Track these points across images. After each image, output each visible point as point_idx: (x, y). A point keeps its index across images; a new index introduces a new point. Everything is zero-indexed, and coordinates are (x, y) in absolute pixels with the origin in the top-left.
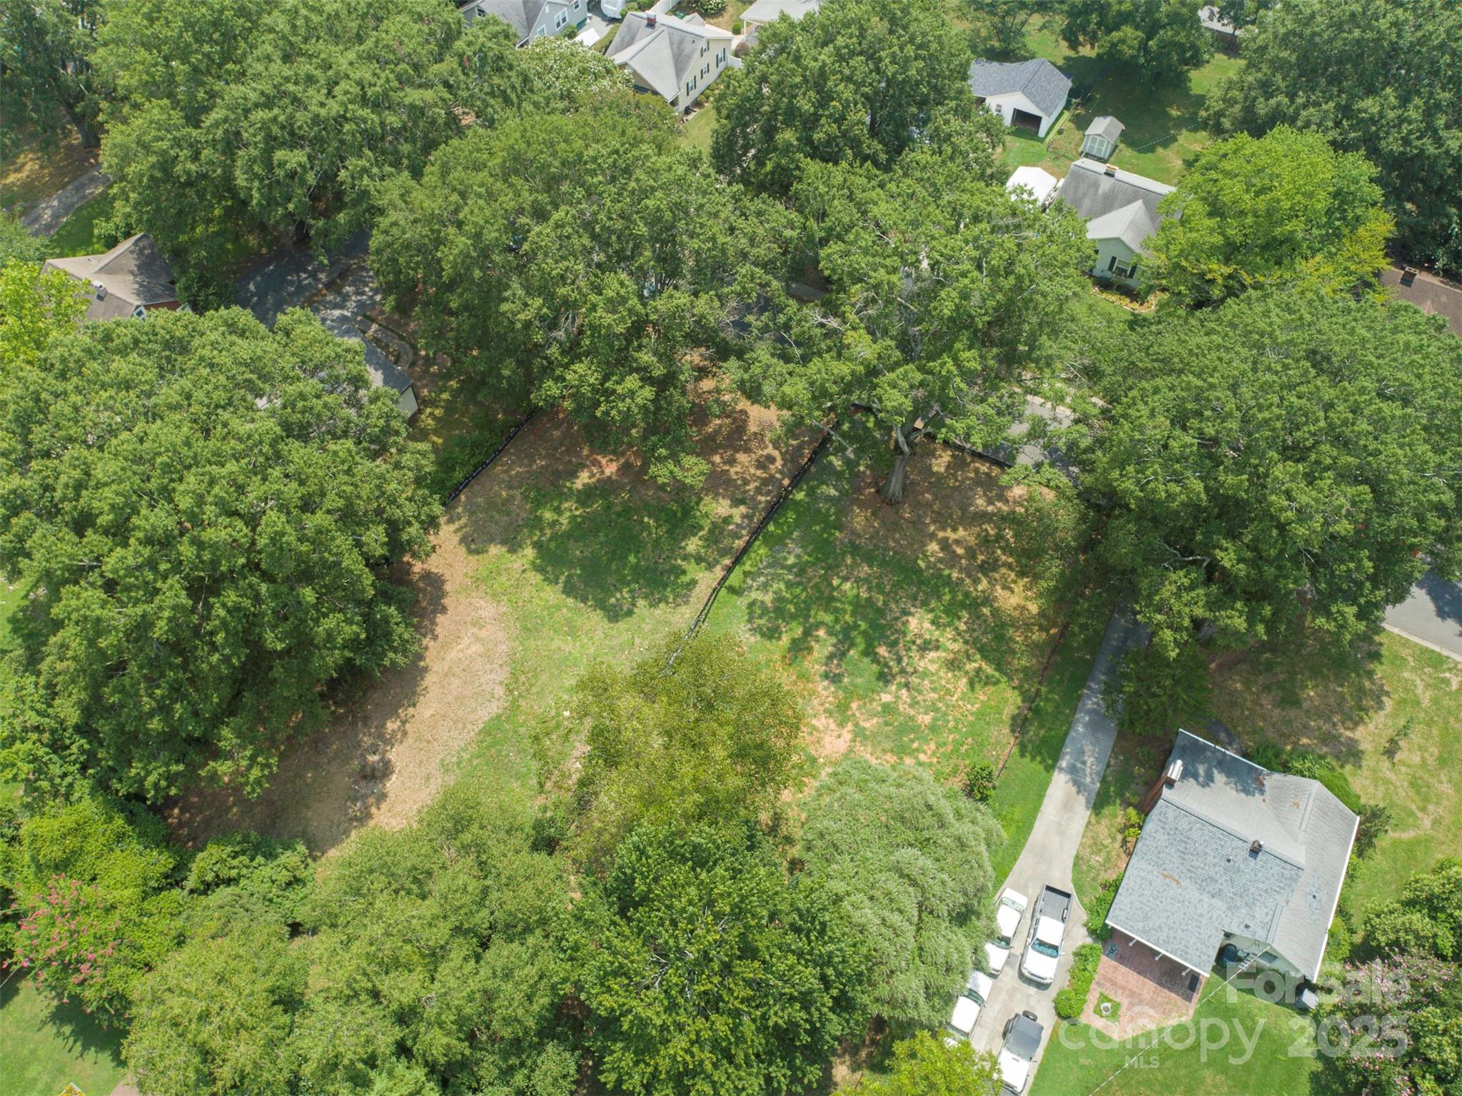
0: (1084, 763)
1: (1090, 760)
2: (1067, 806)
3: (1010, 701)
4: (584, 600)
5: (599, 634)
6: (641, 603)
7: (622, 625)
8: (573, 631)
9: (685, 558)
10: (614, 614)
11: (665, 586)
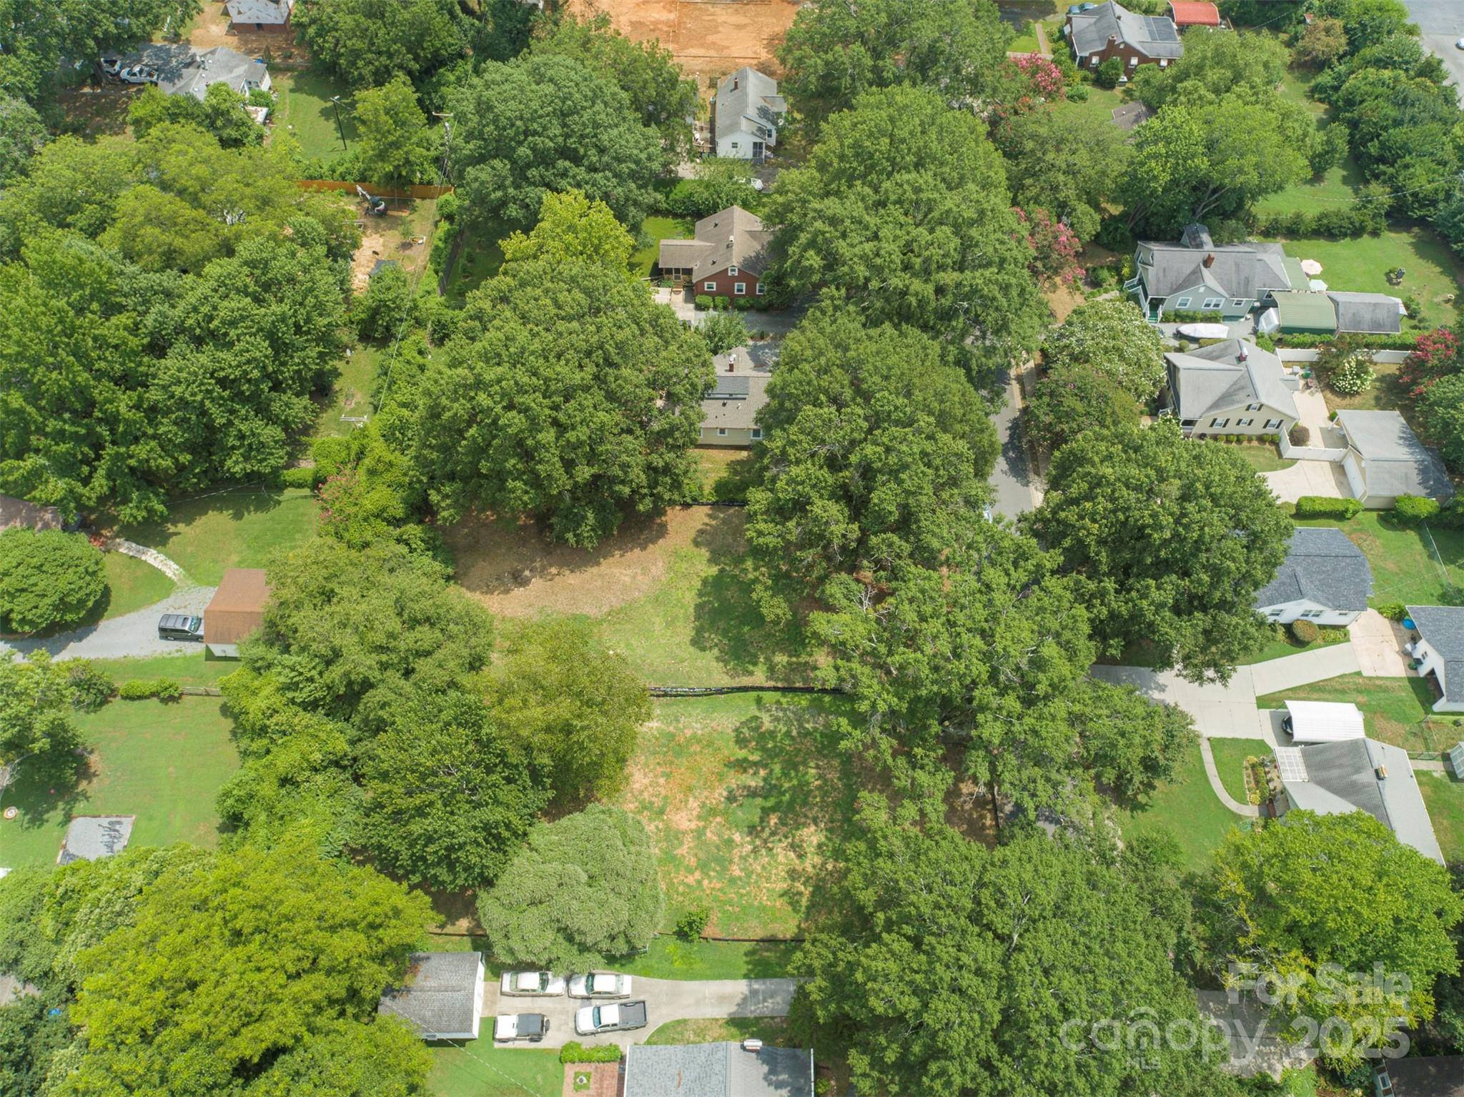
1: (769, 1003)
2: (722, 999)
3: (787, 928)
4: (697, 618)
5: (677, 640)
6: (716, 651)
7: (692, 649)
8: (670, 624)
9: (767, 659)
10: (698, 642)
11: (738, 658)
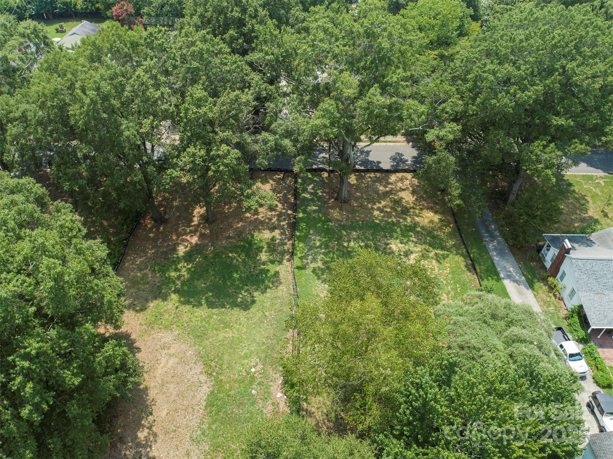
0: (510, 272)
1: (511, 269)
2: (520, 293)
3: (460, 261)
4: (223, 306)
5: (243, 320)
6: (256, 294)
7: (253, 309)
8: (227, 325)
9: (264, 264)
10: (246, 306)
11: (263, 281)
